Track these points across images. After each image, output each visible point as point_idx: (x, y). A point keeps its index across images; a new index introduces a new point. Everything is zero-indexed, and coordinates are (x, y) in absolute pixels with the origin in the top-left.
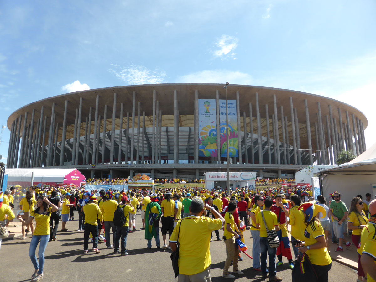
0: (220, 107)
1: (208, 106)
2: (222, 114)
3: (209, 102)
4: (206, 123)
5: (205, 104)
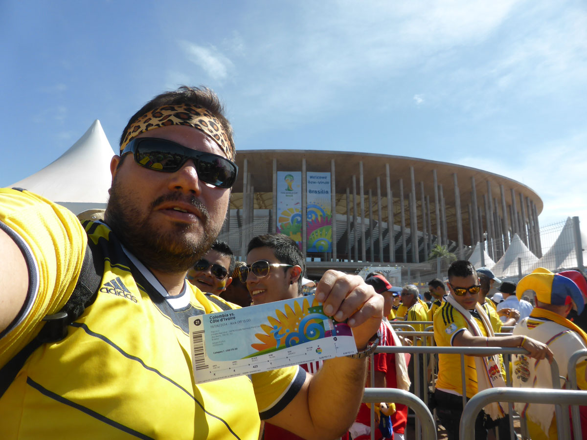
0: (307, 182)
1: (291, 181)
2: (309, 192)
3: (292, 176)
4: (287, 205)
5: (286, 179)
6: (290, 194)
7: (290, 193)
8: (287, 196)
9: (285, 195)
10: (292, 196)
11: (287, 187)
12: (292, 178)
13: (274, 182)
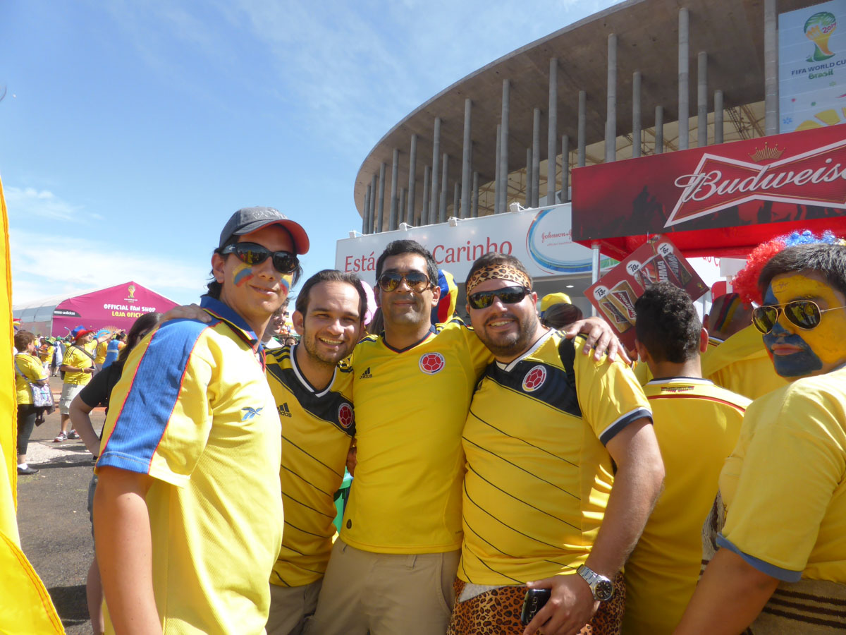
1: (826, 31)
3: (831, 15)
4: (813, 104)
5: (808, 29)
6: (822, 71)
7: (822, 67)
8: (811, 77)
9: (806, 75)
10: (831, 73)
11: (812, 54)
12: (828, 19)
13: (769, 48)
